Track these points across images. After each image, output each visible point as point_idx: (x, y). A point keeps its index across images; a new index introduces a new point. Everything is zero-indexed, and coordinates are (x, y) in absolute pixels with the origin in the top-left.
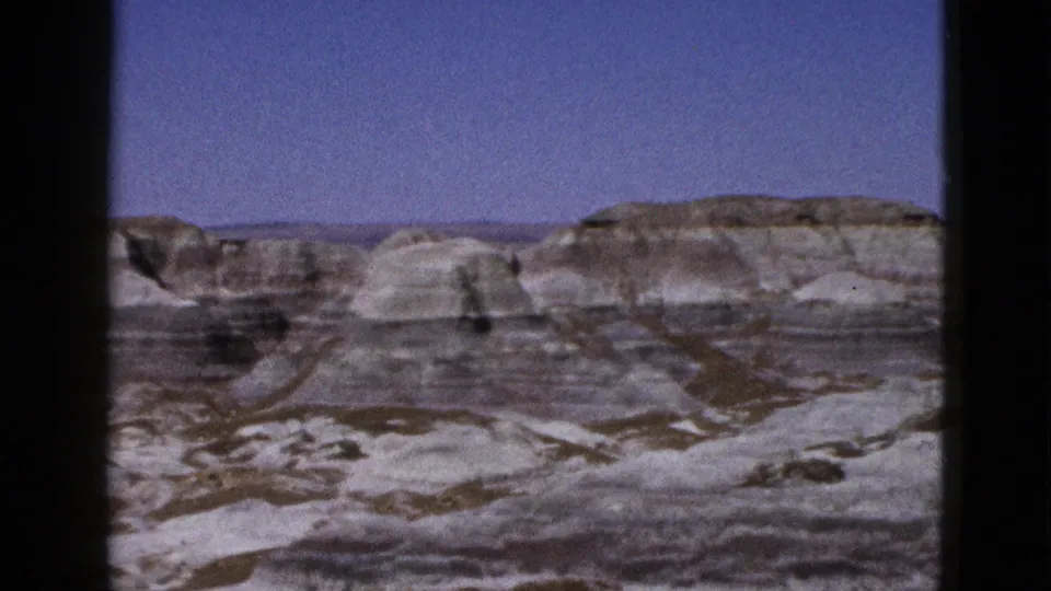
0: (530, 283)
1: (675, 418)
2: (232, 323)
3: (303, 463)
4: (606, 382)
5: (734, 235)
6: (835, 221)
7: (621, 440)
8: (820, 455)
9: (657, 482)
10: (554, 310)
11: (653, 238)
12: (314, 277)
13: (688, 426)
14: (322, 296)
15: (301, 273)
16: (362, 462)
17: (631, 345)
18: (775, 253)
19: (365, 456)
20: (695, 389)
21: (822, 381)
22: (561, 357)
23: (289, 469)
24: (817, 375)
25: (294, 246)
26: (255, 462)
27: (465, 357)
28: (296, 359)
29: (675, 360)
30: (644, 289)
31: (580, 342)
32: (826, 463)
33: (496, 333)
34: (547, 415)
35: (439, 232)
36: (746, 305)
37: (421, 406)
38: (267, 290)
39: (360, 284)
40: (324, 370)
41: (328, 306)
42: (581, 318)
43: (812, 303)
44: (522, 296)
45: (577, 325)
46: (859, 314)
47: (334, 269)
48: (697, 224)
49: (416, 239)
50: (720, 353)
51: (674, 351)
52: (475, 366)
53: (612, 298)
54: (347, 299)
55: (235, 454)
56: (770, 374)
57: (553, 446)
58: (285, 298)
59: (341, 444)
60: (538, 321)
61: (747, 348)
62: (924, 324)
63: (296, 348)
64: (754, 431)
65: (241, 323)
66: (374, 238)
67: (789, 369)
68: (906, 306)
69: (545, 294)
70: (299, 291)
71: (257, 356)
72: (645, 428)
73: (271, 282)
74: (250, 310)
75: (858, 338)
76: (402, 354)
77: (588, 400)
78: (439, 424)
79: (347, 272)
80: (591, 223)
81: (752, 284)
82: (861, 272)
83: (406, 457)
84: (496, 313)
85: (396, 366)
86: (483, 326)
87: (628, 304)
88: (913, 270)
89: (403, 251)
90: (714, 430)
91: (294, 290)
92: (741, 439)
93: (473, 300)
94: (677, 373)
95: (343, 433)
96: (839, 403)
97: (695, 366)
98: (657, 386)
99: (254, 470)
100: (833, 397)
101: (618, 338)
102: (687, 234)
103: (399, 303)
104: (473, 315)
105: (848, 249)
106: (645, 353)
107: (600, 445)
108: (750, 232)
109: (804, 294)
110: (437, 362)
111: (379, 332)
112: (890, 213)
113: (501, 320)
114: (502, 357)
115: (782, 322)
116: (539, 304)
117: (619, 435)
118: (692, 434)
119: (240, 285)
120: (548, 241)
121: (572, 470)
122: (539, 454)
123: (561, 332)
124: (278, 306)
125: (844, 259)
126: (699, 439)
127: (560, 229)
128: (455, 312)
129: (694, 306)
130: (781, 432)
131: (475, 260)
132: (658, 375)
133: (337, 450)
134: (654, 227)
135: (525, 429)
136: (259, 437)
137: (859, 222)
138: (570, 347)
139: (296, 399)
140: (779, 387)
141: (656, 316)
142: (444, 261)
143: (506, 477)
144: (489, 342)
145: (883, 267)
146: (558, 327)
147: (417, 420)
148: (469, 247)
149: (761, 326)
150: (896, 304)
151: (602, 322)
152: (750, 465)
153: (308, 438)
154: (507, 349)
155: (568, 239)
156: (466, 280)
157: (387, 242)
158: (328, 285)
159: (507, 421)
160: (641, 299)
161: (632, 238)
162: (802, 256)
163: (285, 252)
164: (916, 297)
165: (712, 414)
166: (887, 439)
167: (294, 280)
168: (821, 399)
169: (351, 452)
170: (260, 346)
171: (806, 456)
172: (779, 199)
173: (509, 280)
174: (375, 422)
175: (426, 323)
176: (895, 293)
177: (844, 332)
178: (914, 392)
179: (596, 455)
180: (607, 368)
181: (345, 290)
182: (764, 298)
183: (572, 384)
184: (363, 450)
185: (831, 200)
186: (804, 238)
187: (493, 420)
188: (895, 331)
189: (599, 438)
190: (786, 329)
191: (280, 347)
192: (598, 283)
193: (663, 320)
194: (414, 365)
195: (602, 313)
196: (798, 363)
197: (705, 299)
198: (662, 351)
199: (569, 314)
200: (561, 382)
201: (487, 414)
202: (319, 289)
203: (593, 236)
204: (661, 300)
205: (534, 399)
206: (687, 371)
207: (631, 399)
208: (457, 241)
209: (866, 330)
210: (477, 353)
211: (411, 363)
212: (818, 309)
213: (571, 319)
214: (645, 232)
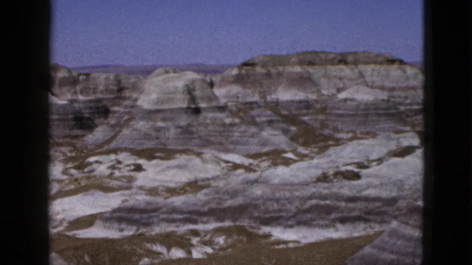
0: (219, 92)
1: (285, 152)
2: (84, 111)
3: (117, 173)
4: (253, 136)
5: (311, 70)
6: (356, 63)
7: (261, 162)
8: (350, 168)
9: (276, 181)
10: (230, 104)
11: (273, 71)
12: (121, 90)
13: (290, 155)
14: (125, 98)
15: (116, 88)
16: (143, 173)
17: (265, 119)
18: (328, 77)
19: (144, 170)
20: (293, 139)
21: (350, 135)
22: (232, 125)
23: (111, 176)
24: (348, 132)
25: (112, 76)
26: (95, 173)
27: (189, 125)
28: (113, 126)
29: (284, 125)
30: (270, 94)
31: (240, 118)
32: (353, 172)
33: (204, 114)
34: (227, 151)
35: (179, 69)
36: (316, 101)
37: (169, 147)
38: (100, 96)
39: (142, 93)
40: (126, 132)
41: (127, 103)
42: (240, 107)
43: (346, 100)
44: (215, 98)
45: (240, 110)
46: (366, 104)
47: (129, 86)
48: (293, 65)
49: (167, 72)
50: (304, 122)
51: (284, 122)
52: (194, 129)
53: (256, 98)
54: (136, 100)
55: (86, 170)
56: (326, 132)
57: (231, 164)
58: (108, 99)
59: (134, 165)
60: (223, 109)
61: (316, 120)
62: (396, 109)
63: (112, 121)
64: (320, 158)
65: (87, 111)
66: (148, 72)
67: (336, 130)
68: (388, 101)
69: (226, 97)
70: (114, 96)
71: (96, 126)
72: (271, 157)
73: (102, 92)
74: (92, 105)
75: (366, 115)
76: (160, 124)
77: (245, 144)
78: (178, 156)
79: (135, 87)
80: (246, 64)
81: (319, 91)
82: (368, 86)
83: (163, 170)
84: (203, 105)
85: (158, 130)
86: (197, 111)
87: (263, 100)
88: (391, 85)
89: (161, 78)
90: (302, 157)
91: (112, 96)
92: (315, 161)
93: (193, 99)
94: (285, 132)
95: (135, 160)
96: (359, 144)
97: (293, 128)
98: (276, 138)
99: (95, 177)
100: (355, 142)
101: (259, 116)
102: (290, 69)
103: (159, 101)
104: (193, 106)
105: (361, 75)
106: (270, 122)
107: (251, 164)
108: (317, 67)
109: (342, 95)
110: (177, 127)
111: (150, 114)
112: (380, 59)
113: (205, 108)
114: (207, 125)
115: (333, 108)
116: (223, 101)
117: (260, 160)
118: (291, 159)
119: (88, 94)
120: (226, 73)
121: (238, 176)
122: (223, 168)
123: (233, 114)
124: (105, 103)
125: (360, 80)
126: (295, 161)
127: (231, 67)
128: (185, 105)
129: (292, 101)
130: (333, 158)
131: (193, 81)
132: (277, 133)
133: (132, 167)
134: (274, 65)
135: (216, 157)
136: (97, 162)
137: (366, 63)
138: (237, 120)
139: (113, 145)
140: (331, 138)
141: (276, 106)
142: (179, 82)
143: (208, 179)
144: (201, 119)
145: (378, 83)
146: (231, 112)
147: (168, 154)
148: (191, 76)
149: (323, 110)
150: (383, 100)
151: (252, 109)
152: (319, 172)
153: (119, 162)
154: (208, 121)
155: (235, 72)
156: (189, 90)
157: (154, 74)
158: (127, 93)
159: (208, 153)
160: (269, 98)
161: (264, 71)
162: (341, 79)
163: (107, 79)
164: (393, 97)
165: (302, 150)
166: (380, 161)
167: (111, 92)
168: (350, 143)
169: (139, 168)
170: (97, 121)
171: (343, 169)
172: (331, 53)
173: (209, 90)
174: (150, 155)
175: (172, 110)
176: (384, 96)
177: (360, 112)
178: (392, 139)
179: (249, 169)
180: (253, 130)
181: (135, 95)
182: (323, 97)
183: (237, 136)
184: (144, 167)
185: (355, 53)
186: (342, 70)
187: (202, 153)
188: (382, 112)
189: (251, 161)
190: (335, 111)
191: (106, 122)
192: (249, 91)
193: (279, 107)
194: (167, 129)
195: (251, 105)
196: (340, 127)
197: (297, 98)
198: (278, 121)
199: (236, 106)
200: (233, 136)
201: (200, 150)
202: (123, 95)
203: (247, 70)
204: (278, 99)
205: (221, 144)
206: (290, 131)
207: (264, 144)
208: (185, 72)
209: (370, 112)
210: (195, 123)
211: (165, 128)
212: (349, 103)
213: (237, 108)
214: (270, 68)
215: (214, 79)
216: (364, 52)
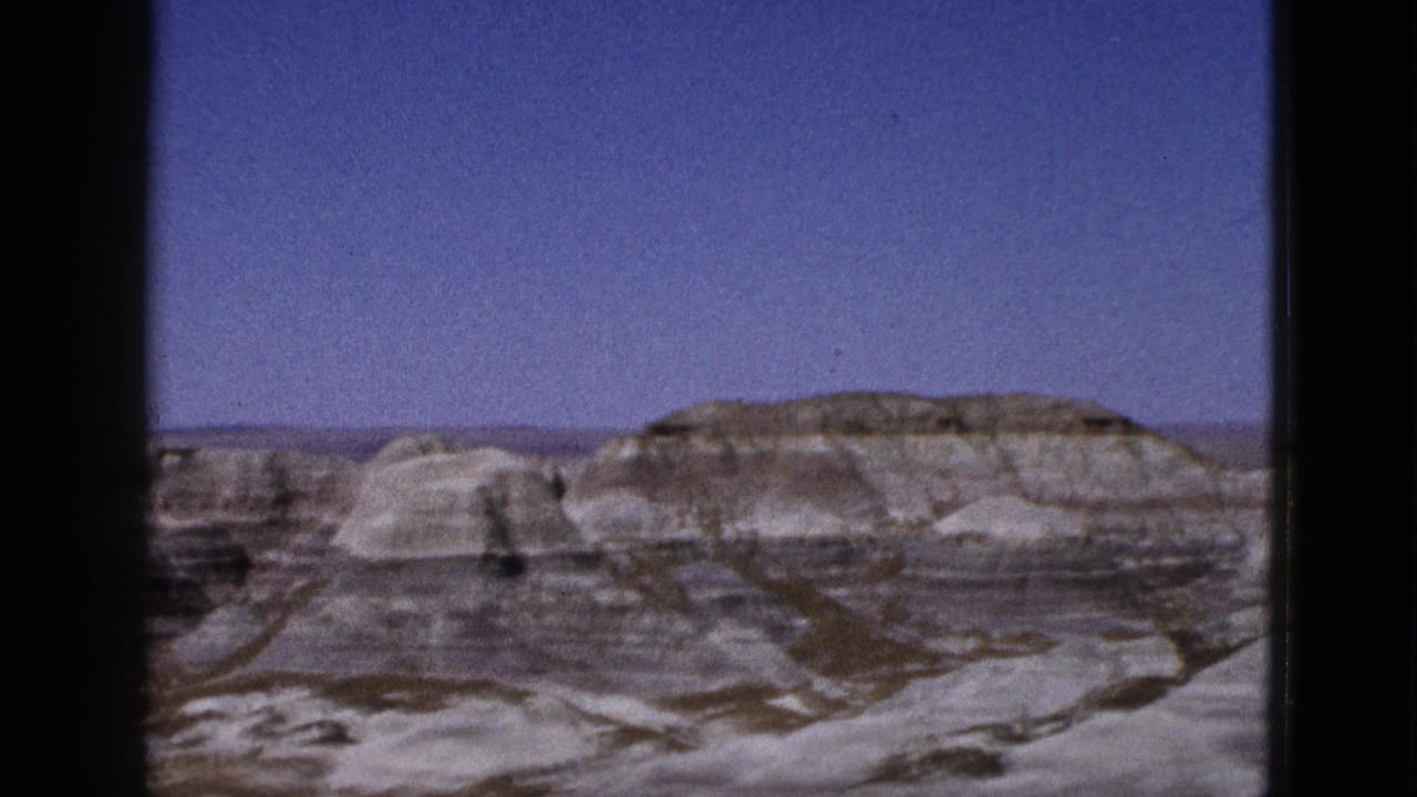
0: (577, 511)
1: (774, 692)
2: (174, 561)
4: (679, 644)
5: (857, 447)
6: (990, 427)
7: (701, 722)
8: (966, 741)
10: (610, 547)
11: (744, 449)
12: (285, 499)
13: (791, 702)
14: (297, 526)
15: (270, 493)
16: (348, 749)
17: (716, 593)
18: (906, 467)
19: (354, 742)
20: (802, 655)
21: (971, 644)
22: (620, 610)
23: (251, 757)
24: (967, 634)
25: (257, 459)
27: (490, 610)
28: (261, 610)
29: (774, 612)
30: (732, 518)
31: (642, 589)
32: (978, 753)
33: (534, 576)
34: (604, 687)
35: (453, 440)
36: (872, 541)
37: (427, 674)
38: (220, 516)
39: (345, 511)
40: (297, 626)
41: (303, 539)
42: (641, 555)
43: (960, 539)
44: (565, 528)
45: (642, 567)
46: (1023, 551)
47: (314, 489)
48: (801, 431)
49: (425, 449)
50: (834, 605)
51: (777, 602)
52: (503, 622)
53: (690, 531)
54: (330, 531)
55: (176, 739)
56: (901, 633)
57: (609, 728)
58: (242, 528)
59: (323, 725)
60: (590, 560)
61: (872, 598)
62: (1112, 566)
63: (260, 595)
64: (878, 712)
65: (186, 561)
66: (367, 448)
67: (929, 628)
68: (1088, 541)
69: (598, 526)
70: (265, 518)
71: (208, 607)
72: (733, 706)
73: (228, 505)
74: (199, 543)
75: (1022, 584)
76: (404, 604)
78: (455, 699)
79: (326, 494)
80: (660, 429)
81: (880, 511)
82: (1026, 496)
83: (410, 743)
84: (531, 550)
85: (394, 621)
86: (513, 567)
87: (710, 538)
88: (1096, 494)
89: (407, 465)
90: (830, 708)
91: (257, 518)
92: (865, 721)
93: (500, 531)
94: (776, 632)
95: (325, 712)
96: (996, 671)
97: (800, 622)
98: (748, 649)
100: (987, 664)
101: (698, 583)
102: (789, 444)
103: (400, 536)
104: (502, 552)
105: (1008, 464)
106: (731, 605)
107: (672, 728)
108: (875, 442)
109: (949, 525)
110: (455, 615)
111: (373, 575)
112: (1065, 416)
113: (538, 560)
114: (540, 611)
115: (918, 563)
116: (591, 538)
117: (699, 715)
118: (791, 714)
119: (185, 511)
120: (603, 454)
121: (636, 761)
122: (588, 740)
123: (619, 577)
124: (237, 538)
125: (1006, 478)
126: (805, 721)
127: (621, 438)
128: (477, 548)
129: (801, 541)
130: (916, 710)
131: (502, 478)
132: (752, 633)
133: (316, 733)
134: (746, 434)
135: (570, 706)
136: (208, 715)
137: (1024, 429)
138: (632, 597)
139: (258, 666)
140: (913, 651)
141: (748, 555)
142: (465, 477)
143: (544, 771)
144: (524, 591)
146: (614, 569)
147: (428, 695)
148: (495, 460)
149: (893, 568)
150: (1073, 540)
151: (676, 561)
152: (875, 754)
153: (276, 718)
154: (546, 598)
155: (629, 451)
156: (491, 506)
157: (385, 452)
158: (303, 511)
159: (548, 693)
160: (728, 532)
161: (714, 449)
162: (944, 474)
163: (246, 467)
164: (1101, 530)
165: (825, 686)
166: (1062, 719)
167: (259, 503)
168: (971, 666)
169: (336, 735)
170: (212, 592)
171: (949, 744)
172: (915, 397)
173: (550, 506)
174: (368, 694)
175: (437, 564)
176: (1074, 525)
177: (1002, 576)
178: (1100, 657)
179: (672, 741)
180: (683, 625)
181: (327, 518)
182: (893, 530)
183: (635, 645)
184: (351, 734)
185: (989, 398)
186: (950, 450)
187: (526, 694)
188: (1070, 574)
189: (671, 717)
190: (924, 572)
191: (239, 595)
192: (671, 510)
193: (757, 559)
194: (424, 620)
195: (677, 550)
196: (942, 617)
197: (815, 531)
198: (756, 601)
199: (630, 552)
200: (619, 643)
201: (521, 686)
202: (292, 516)
203: (662, 447)
204: (755, 533)
205: (582, 666)
206: (792, 629)
207: (714, 666)
208: (480, 452)
209: (1033, 574)
210: (505, 604)
211: (416, 617)
212: (971, 546)
213: (633, 558)
214: (733, 440)
215: (564, 472)
216: (1015, 396)
